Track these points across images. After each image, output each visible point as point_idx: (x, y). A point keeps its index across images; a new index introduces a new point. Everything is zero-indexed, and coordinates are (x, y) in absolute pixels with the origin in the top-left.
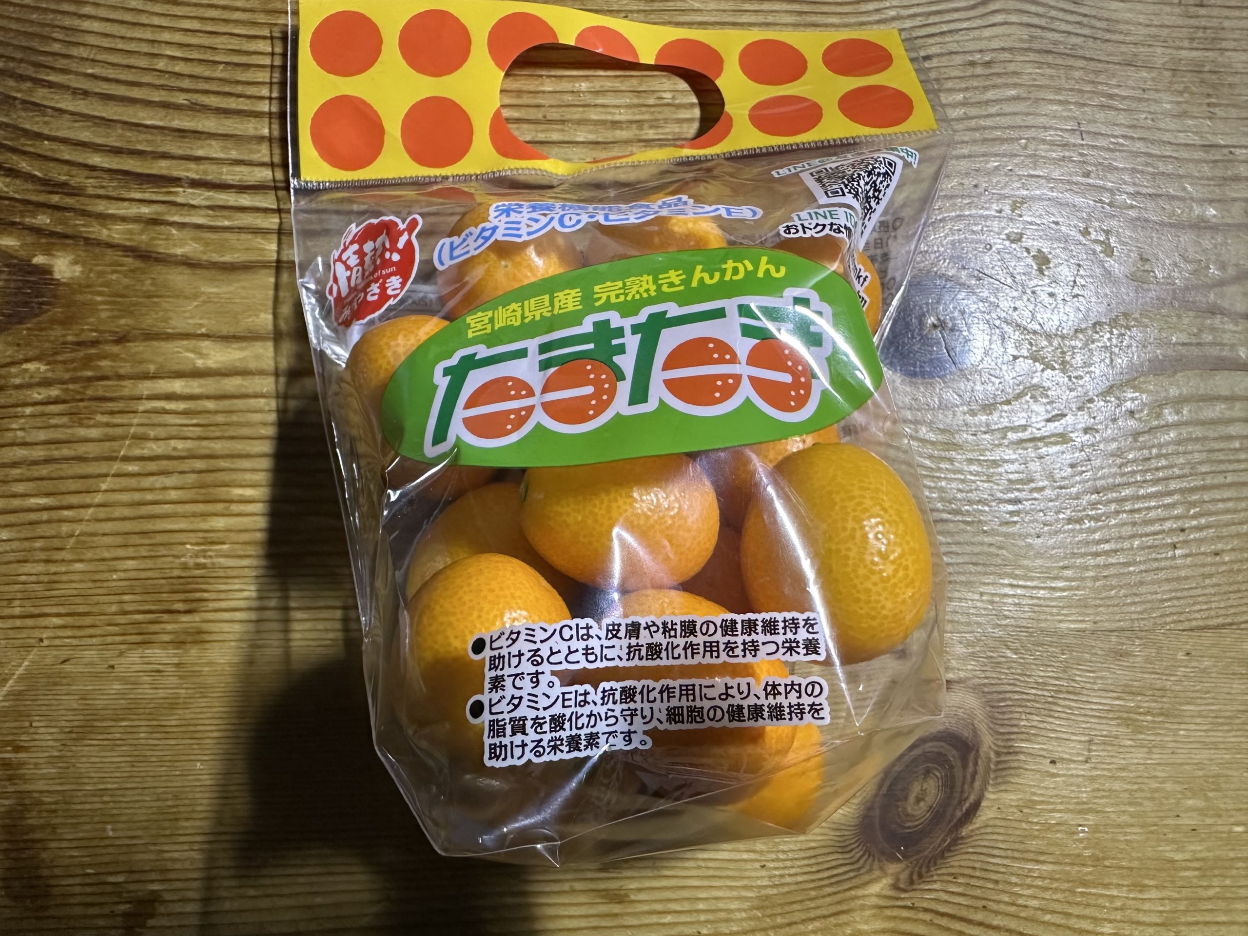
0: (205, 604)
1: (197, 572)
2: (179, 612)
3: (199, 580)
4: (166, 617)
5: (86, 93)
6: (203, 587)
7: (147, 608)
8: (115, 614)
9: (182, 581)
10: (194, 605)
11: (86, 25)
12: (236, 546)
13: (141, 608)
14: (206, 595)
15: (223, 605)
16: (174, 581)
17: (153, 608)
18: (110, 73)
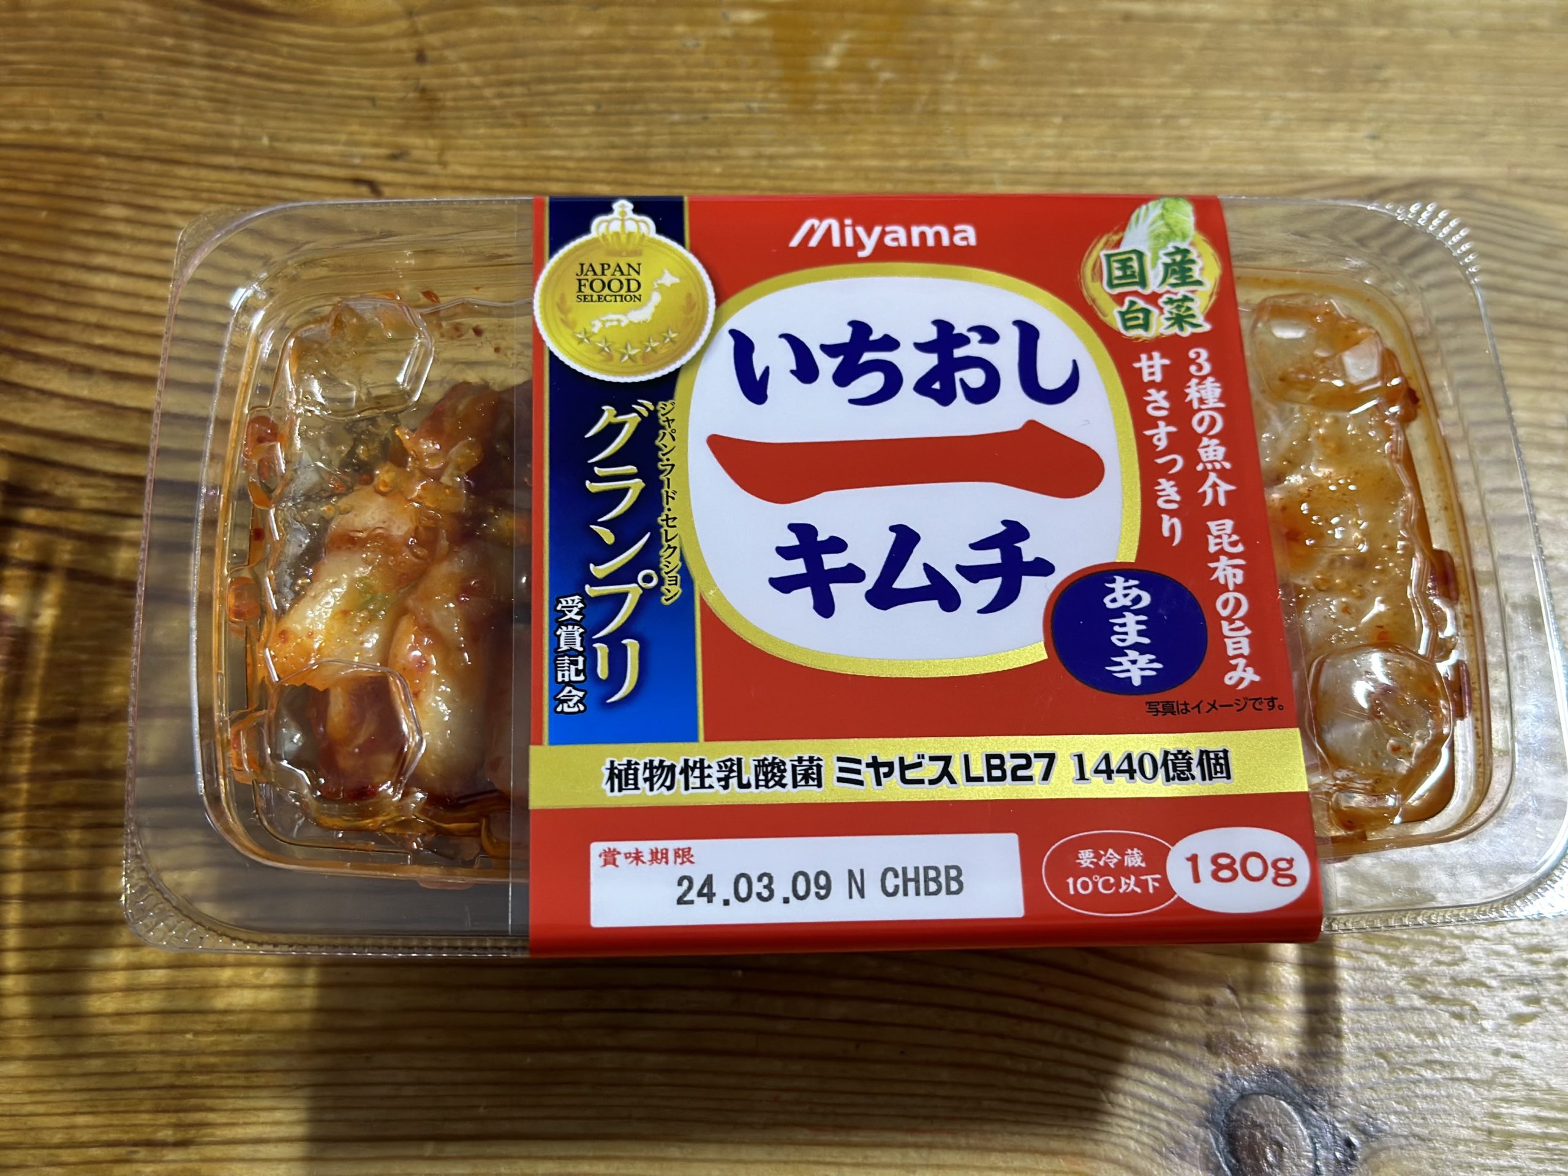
0: (209, 1131)
1: (200, 1079)
2: (163, 1144)
3: (203, 1092)
4: (142, 1153)
5: (87, 371)
6: (209, 1102)
7: (113, 1136)
8: (59, 1146)
9: (174, 1093)
10: (192, 1133)
11: (98, 280)
12: (267, 1037)
13: (104, 1137)
14: (211, 1117)
15: (239, 1132)
16: (162, 1093)
17: (125, 1137)
18: (128, 343)
